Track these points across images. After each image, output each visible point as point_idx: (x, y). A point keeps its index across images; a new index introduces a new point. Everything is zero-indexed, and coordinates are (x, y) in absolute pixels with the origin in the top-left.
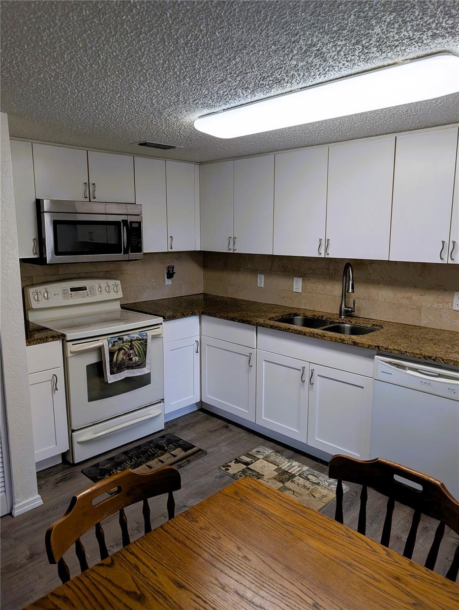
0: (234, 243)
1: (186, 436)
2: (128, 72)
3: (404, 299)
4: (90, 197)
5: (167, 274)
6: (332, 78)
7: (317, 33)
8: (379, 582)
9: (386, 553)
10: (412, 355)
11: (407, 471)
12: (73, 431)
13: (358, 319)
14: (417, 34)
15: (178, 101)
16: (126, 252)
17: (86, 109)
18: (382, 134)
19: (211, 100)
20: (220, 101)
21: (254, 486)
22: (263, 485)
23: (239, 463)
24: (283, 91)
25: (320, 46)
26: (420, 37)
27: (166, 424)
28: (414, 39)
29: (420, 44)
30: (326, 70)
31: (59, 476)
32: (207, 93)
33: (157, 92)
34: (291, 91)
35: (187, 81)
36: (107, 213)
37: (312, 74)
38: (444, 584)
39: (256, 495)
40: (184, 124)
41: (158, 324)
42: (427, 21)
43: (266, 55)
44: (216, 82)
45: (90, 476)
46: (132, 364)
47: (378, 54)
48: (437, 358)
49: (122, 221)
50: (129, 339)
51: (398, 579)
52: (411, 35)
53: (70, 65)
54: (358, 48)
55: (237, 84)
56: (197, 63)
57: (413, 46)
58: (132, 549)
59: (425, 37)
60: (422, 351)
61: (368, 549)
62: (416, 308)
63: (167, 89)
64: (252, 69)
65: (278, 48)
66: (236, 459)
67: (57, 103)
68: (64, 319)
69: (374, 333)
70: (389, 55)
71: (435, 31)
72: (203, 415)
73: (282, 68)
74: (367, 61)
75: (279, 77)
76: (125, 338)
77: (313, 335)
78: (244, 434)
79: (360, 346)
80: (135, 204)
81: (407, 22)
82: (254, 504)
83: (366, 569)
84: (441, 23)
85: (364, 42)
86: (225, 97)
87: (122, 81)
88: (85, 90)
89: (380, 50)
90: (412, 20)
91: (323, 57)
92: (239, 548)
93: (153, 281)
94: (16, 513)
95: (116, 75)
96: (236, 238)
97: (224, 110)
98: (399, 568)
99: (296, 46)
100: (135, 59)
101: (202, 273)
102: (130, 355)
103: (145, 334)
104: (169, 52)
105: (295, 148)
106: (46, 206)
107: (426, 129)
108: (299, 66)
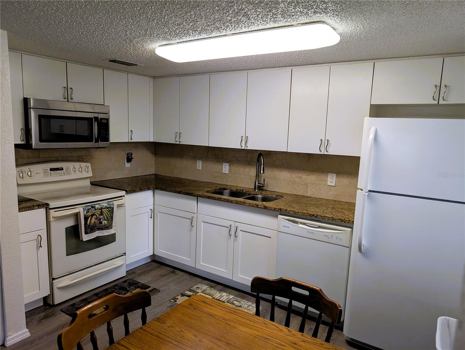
0: (180, 137)
1: (143, 280)
2: (113, 13)
3: (297, 178)
4: (68, 98)
5: (127, 159)
6: (253, 29)
7: (245, 3)
8: (284, 346)
9: (288, 331)
10: (302, 214)
11: (300, 283)
12: (54, 279)
13: (266, 191)
14: (305, 11)
15: (145, 34)
16: (97, 141)
17: (74, 34)
18: (284, 67)
19: (169, 36)
20: (176, 37)
21: (202, 300)
22: (208, 299)
23: (184, 296)
24: (220, 35)
25: (247, 11)
26: (307, 12)
27: (127, 272)
28: (303, 13)
29: (307, 16)
30: (249, 25)
31: (42, 315)
32: (168, 31)
33: (132, 27)
34: (226, 35)
35: (155, 22)
36: (77, 111)
37: (240, 26)
38: (321, 344)
39: (204, 304)
40: (147, 49)
41: (121, 196)
42: (311, 4)
43: (212, 12)
44: (175, 25)
45: (68, 313)
46: (102, 226)
47: (282, 19)
48: (317, 215)
49: (94, 117)
50: (100, 207)
51: (295, 344)
52: (302, 10)
53: (70, 4)
54: (270, 14)
55: (189, 27)
56: (164, 12)
57: (303, 17)
58: (122, 343)
59: (310, 12)
60: (308, 212)
61: (277, 329)
62: (305, 184)
63: (139, 26)
64: (201, 19)
65: (220, 9)
66: (182, 294)
67: (51, 27)
68: (44, 192)
69: (278, 201)
70: (289, 20)
71: (315, 10)
72: (155, 265)
73: (221, 20)
74: (275, 22)
75: (218, 25)
76: (97, 206)
77: (237, 203)
78: (187, 276)
79: (269, 209)
80: (104, 105)
81: (299, 3)
82: (203, 310)
83: (276, 340)
84: (319, 6)
85: (274, 11)
86: (180, 35)
87: (107, 18)
88: (77, 21)
89: (283, 17)
90: (302, 2)
91: (248, 17)
92: (195, 336)
93: (116, 164)
94: (8, 343)
95: (103, 13)
96: (181, 133)
97: (178, 43)
98: (296, 338)
99: (231, 9)
100: (120, 5)
101: (154, 158)
102: (101, 219)
103: (112, 204)
104: (146, 3)
105: (224, 71)
106: (32, 104)
107: (310, 66)
108: (232, 21)
